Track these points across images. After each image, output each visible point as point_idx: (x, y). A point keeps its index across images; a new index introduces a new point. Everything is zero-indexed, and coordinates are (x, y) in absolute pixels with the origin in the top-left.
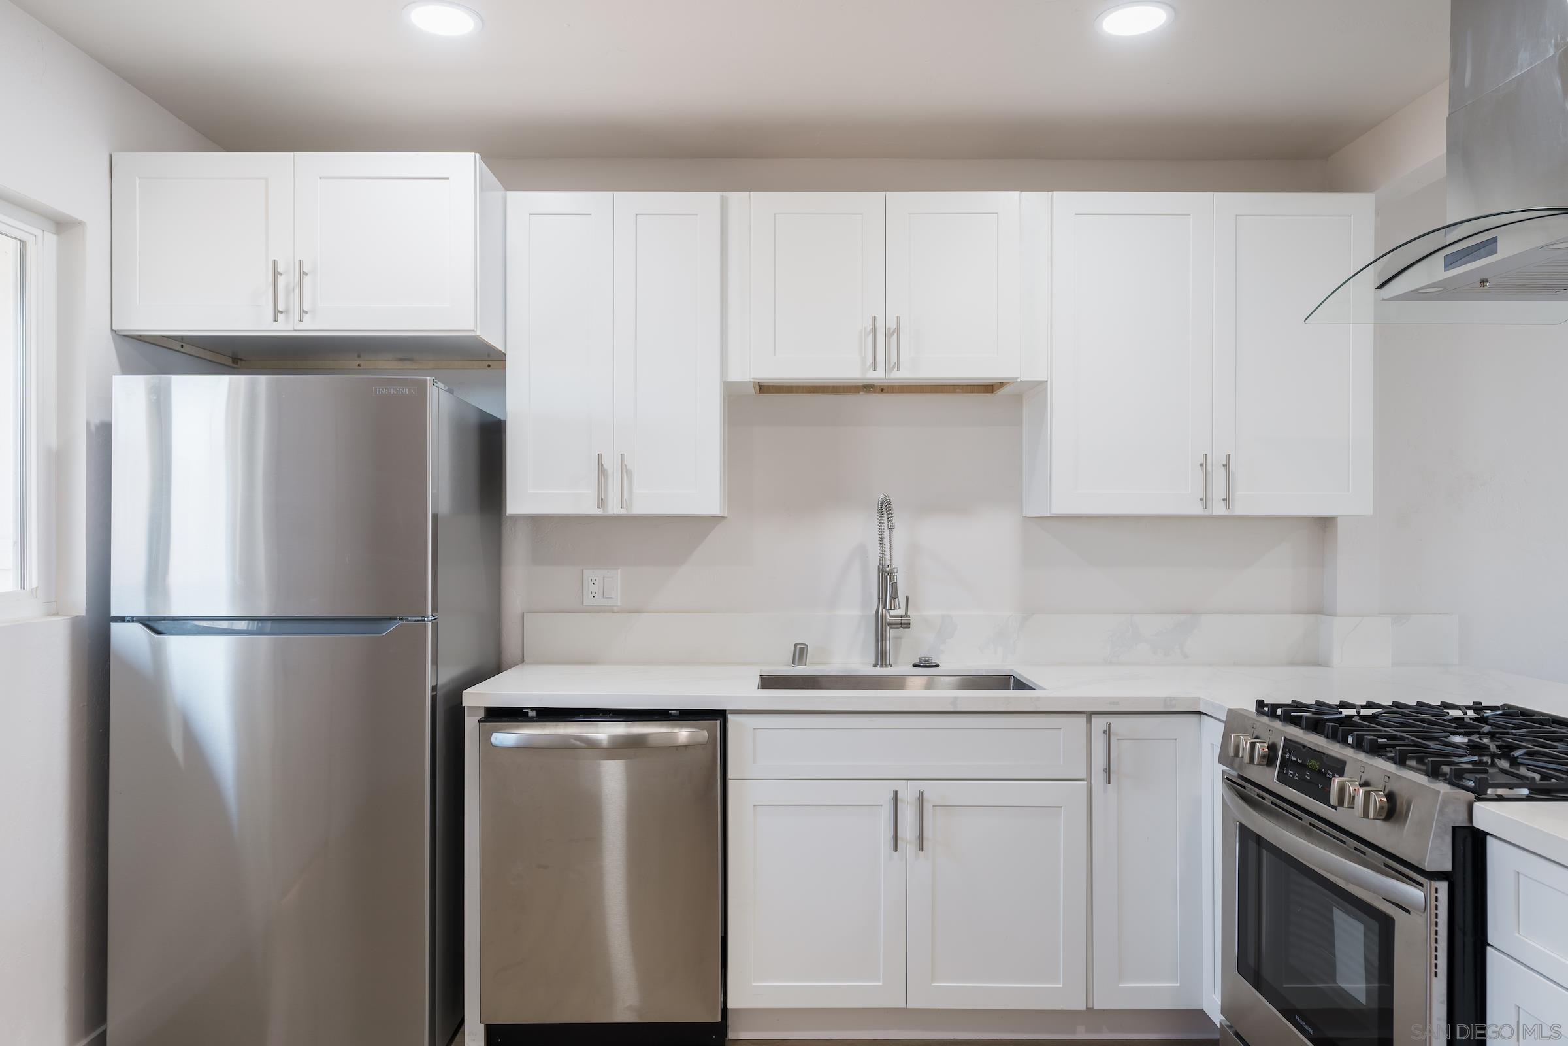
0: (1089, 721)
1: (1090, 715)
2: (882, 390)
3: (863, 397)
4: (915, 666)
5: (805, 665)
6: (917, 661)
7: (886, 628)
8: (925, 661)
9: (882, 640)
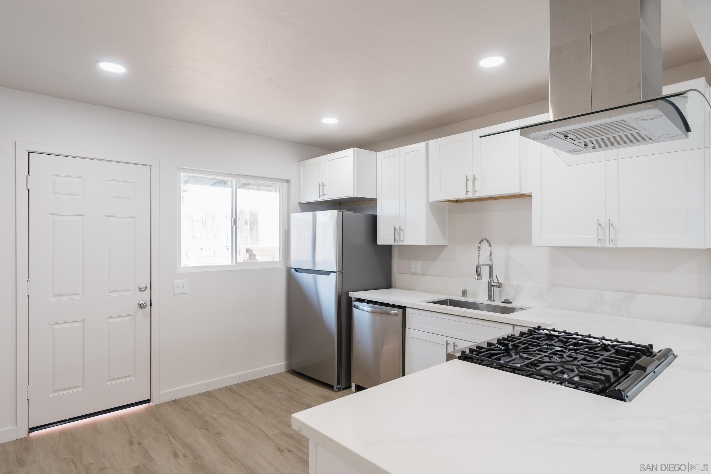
0: (514, 328)
1: (514, 326)
2: (496, 198)
3: (490, 202)
4: (502, 302)
5: (467, 297)
6: (503, 300)
7: (491, 288)
8: (506, 301)
9: (490, 291)
